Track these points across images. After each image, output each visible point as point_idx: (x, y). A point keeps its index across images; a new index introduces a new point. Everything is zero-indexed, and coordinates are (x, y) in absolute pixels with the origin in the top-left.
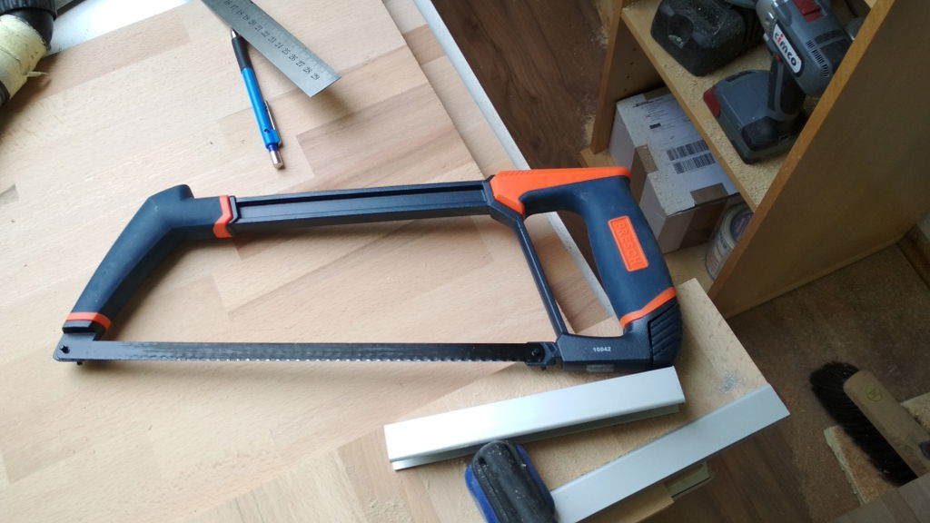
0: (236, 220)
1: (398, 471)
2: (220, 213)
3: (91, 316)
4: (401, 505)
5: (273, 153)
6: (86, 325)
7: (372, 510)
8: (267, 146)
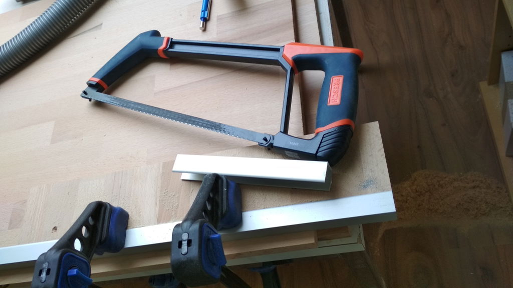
0: (168, 49)
1: (183, 180)
2: (162, 45)
3: (97, 80)
4: (177, 196)
5: (202, 22)
6: (94, 83)
7: (164, 194)
8: (201, 19)
